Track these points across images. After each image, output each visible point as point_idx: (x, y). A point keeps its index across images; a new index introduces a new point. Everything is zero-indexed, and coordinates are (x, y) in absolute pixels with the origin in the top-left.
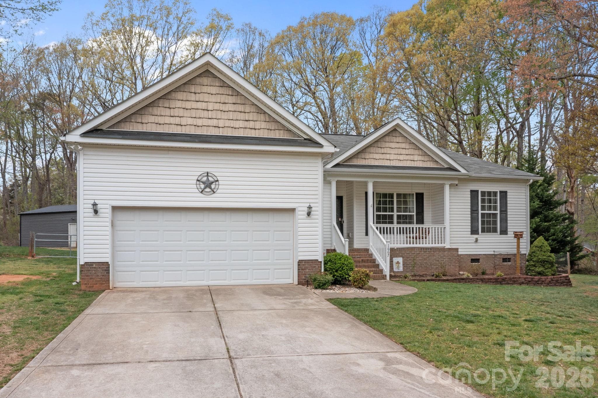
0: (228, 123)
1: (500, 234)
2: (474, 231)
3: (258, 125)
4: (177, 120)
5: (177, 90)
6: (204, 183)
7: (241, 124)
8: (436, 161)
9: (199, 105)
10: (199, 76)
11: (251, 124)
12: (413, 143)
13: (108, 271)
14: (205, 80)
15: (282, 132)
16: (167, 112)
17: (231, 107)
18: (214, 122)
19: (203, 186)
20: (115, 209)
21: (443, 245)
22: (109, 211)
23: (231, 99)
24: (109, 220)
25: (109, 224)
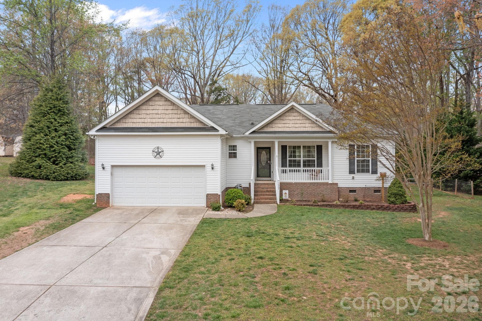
0: (169, 120)
1: (372, 174)
2: (351, 172)
3: (184, 120)
4: (143, 120)
5: (143, 104)
6: (156, 152)
7: (176, 120)
8: (321, 127)
9: (154, 112)
10: (154, 96)
11: (181, 120)
12: (305, 116)
13: (109, 197)
14: (157, 98)
15: (198, 123)
16: (138, 116)
17: (170, 112)
18: (162, 120)
19: (155, 154)
20: (113, 166)
21: (327, 181)
22: (110, 167)
23: (171, 107)
24: (110, 172)
25: (110, 174)
